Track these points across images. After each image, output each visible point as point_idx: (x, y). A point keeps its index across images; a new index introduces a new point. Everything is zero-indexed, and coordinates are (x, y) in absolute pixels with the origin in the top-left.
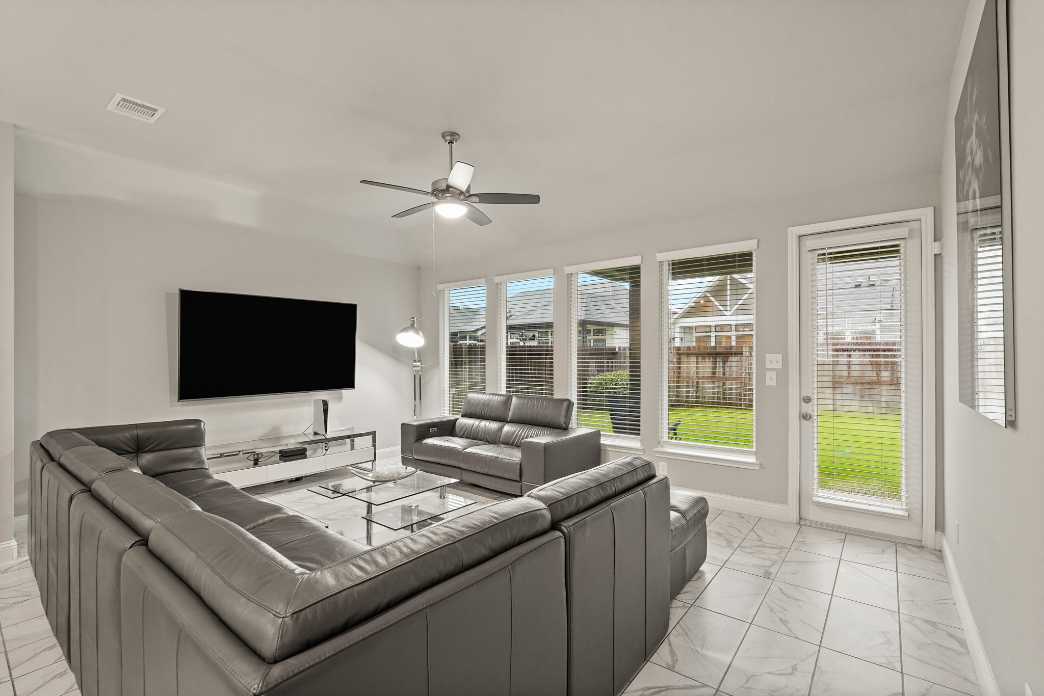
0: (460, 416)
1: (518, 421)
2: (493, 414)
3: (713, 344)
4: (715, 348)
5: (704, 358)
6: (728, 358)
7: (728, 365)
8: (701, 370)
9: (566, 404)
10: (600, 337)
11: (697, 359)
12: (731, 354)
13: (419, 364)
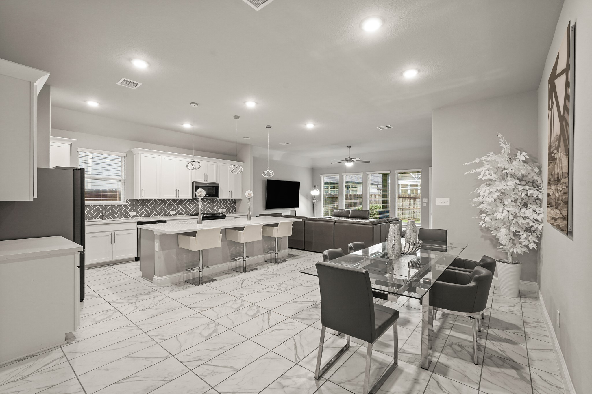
0: (332, 216)
1: (352, 217)
2: (344, 215)
3: (409, 193)
4: (410, 195)
5: (405, 200)
6: (416, 199)
7: (416, 202)
8: (404, 205)
9: (368, 212)
10: (355, 189)
11: (403, 199)
12: (417, 198)
13: (315, 200)
